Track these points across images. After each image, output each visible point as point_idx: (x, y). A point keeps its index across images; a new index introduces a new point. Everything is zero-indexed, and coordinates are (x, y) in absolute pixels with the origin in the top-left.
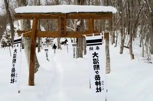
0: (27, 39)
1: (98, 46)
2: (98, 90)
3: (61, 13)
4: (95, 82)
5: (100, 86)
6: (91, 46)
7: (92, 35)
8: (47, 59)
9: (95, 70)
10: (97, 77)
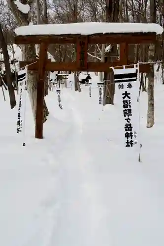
0: (32, 74)
1: (131, 82)
2: (128, 145)
3: (80, 35)
4: (125, 134)
5: (131, 138)
6: (121, 83)
7: (122, 68)
8: (60, 106)
9: (125, 116)
10: (127, 126)
